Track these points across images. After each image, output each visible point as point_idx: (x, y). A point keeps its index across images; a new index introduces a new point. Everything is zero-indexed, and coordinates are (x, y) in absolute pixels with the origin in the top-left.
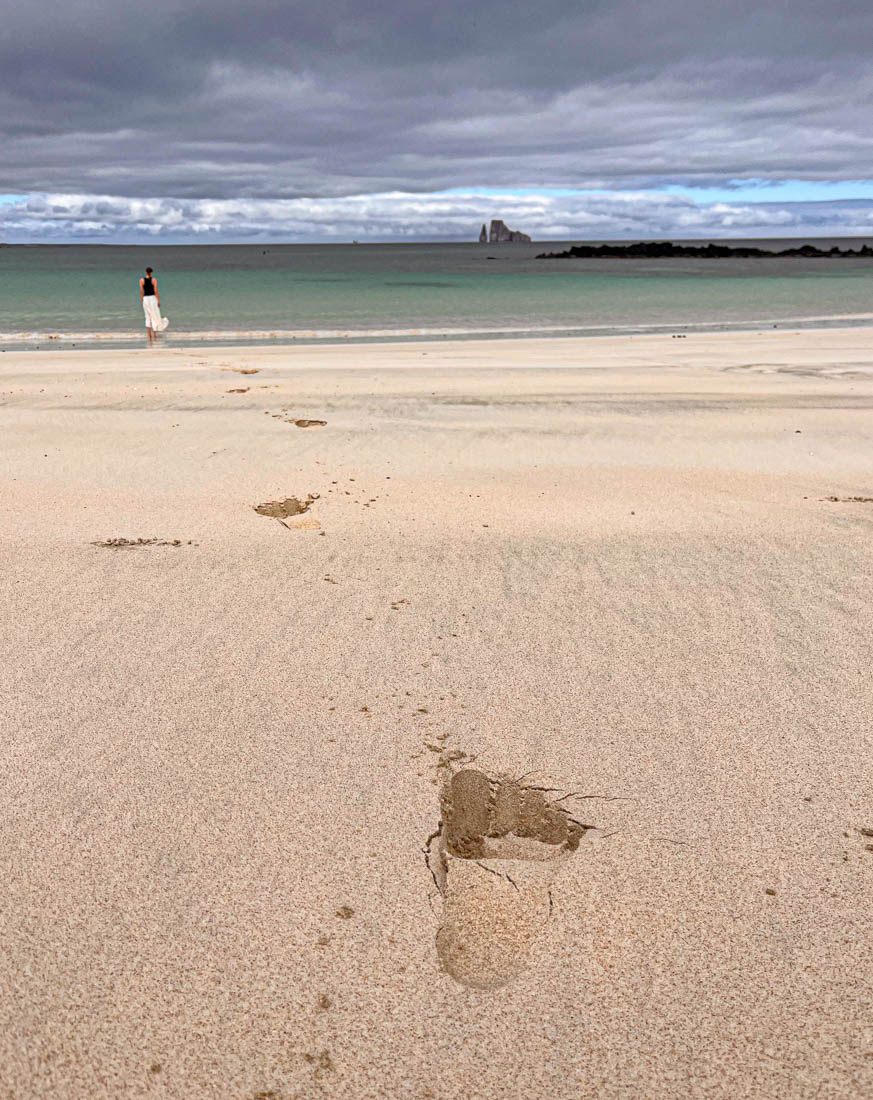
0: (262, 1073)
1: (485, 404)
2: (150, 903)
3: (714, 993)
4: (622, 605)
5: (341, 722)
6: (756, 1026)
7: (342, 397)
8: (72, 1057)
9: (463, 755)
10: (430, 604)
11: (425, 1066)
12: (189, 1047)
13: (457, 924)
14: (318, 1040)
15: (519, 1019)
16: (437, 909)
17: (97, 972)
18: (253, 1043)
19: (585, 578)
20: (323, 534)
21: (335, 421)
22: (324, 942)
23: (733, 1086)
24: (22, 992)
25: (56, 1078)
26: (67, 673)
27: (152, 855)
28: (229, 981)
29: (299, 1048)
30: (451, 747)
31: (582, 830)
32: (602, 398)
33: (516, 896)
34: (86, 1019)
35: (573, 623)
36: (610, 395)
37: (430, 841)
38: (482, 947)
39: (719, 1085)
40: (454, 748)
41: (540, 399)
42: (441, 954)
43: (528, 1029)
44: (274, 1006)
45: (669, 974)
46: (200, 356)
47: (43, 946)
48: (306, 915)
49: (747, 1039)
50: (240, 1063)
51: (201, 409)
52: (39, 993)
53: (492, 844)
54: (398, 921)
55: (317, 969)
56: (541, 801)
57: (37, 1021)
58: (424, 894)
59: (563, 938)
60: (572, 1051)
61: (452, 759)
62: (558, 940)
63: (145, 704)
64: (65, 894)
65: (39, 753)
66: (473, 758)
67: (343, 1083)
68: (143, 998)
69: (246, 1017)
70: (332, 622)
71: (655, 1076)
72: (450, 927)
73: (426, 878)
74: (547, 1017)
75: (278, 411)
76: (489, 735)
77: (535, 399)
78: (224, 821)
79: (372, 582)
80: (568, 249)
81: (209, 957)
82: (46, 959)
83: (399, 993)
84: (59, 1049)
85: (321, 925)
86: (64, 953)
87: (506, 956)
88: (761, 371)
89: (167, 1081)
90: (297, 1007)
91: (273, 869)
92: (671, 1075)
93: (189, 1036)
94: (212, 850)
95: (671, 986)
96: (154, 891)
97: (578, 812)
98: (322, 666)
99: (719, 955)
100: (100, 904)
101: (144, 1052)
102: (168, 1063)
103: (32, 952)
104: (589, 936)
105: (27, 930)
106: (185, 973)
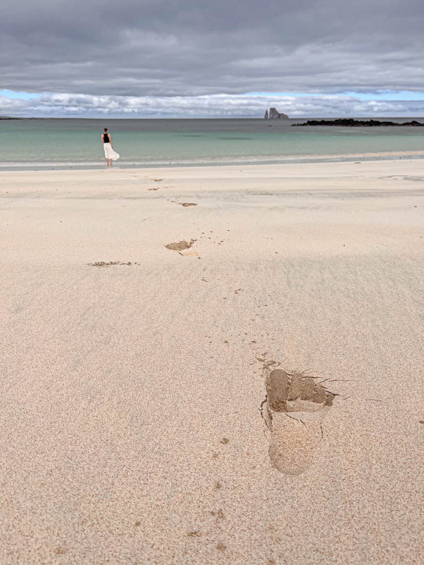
0: (190, 522)
1: (271, 194)
2: (129, 441)
3: (400, 471)
4: (342, 289)
5: (215, 348)
6: (420, 485)
7: (203, 192)
8: (95, 521)
9: (274, 363)
10: (253, 291)
11: (268, 514)
12: (154, 511)
13: (278, 444)
14: (216, 504)
15: (311, 489)
16: (268, 438)
17: (105, 476)
18: (185, 508)
19: (325, 277)
20: (199, 258)
21: (201, 203)
22: (215, 456)
23: (411, 514)
24: (68, 489)
25: (87, 532)
26: (80, 328)
27: (128, 417)
28: (171, 477)
29: (207, 508)
30: (268, 359)
31: (333, 396)
32: (325, 192)
33: (305, 429)
34: (101, 501)
35: (321, 298)
36: (329, 190)
37: (262, 404)
38: (290, 454)
39: (405, 514)
40: (270, 359)
41: (297, 192)
42: (272, 459)
43: (316, 493)
44: (193, 488)
45: (379, 463)
46: (133, 173)
47: (77, 465)
48: (206, 443)
49: (416, 491)
50: (179, 518)
51: (136, 198)
52: (76, 489)
53: (290, 404)
54: (250, 444)
55: (214, 470)
56: (313, 383)
57: (76, 504)
58: (261, 430)
59: (329, 448)
60: (337, 502)
61: (269, 364)
62: (326, 450)
63: (120, 342)
64: (87, 438)
65: (69, 369)
66: (279, 364)
67: (230, 525)
68: (129, 488)
69: (180, 495)
70: (207, 300)
71: (376, 512)
72: (275, 446)
73: (262, 422)
74: (324, 487)
75: (173, 199)
76: (286, 352)
77: (294, 192)
78: (163, 399)
79: (225, 281)
80: (306, 122)
81: (160, 466)
82: (79, 471)
83: (253, 479)
84: (88, 517)
85: (213, 448)
86: (88, 468)
87: (302, 458)
88: (396, 179)
89: (143, 530)
90: (205, 488)
91: (188, 421)
92: (383, 511)
93: (153, 506)
94: (157, 413)
95: (381, 469)
96: (131, 435)
97: (331, 387)
98: (204, 322)
99: (401, 453)
100: (104, 442)
101: (131, 515)
102: (143, 520)
103: (71, 468)
104: (341, 447)
105: (68, 458)
106: (149, 475)
